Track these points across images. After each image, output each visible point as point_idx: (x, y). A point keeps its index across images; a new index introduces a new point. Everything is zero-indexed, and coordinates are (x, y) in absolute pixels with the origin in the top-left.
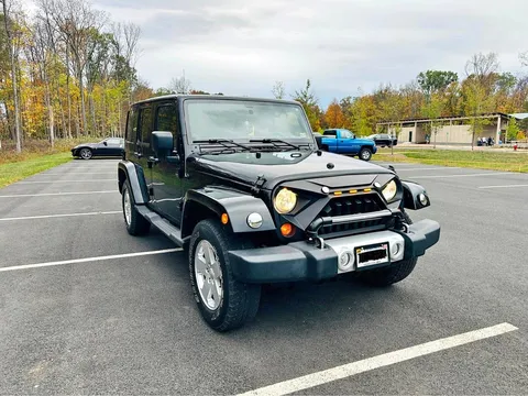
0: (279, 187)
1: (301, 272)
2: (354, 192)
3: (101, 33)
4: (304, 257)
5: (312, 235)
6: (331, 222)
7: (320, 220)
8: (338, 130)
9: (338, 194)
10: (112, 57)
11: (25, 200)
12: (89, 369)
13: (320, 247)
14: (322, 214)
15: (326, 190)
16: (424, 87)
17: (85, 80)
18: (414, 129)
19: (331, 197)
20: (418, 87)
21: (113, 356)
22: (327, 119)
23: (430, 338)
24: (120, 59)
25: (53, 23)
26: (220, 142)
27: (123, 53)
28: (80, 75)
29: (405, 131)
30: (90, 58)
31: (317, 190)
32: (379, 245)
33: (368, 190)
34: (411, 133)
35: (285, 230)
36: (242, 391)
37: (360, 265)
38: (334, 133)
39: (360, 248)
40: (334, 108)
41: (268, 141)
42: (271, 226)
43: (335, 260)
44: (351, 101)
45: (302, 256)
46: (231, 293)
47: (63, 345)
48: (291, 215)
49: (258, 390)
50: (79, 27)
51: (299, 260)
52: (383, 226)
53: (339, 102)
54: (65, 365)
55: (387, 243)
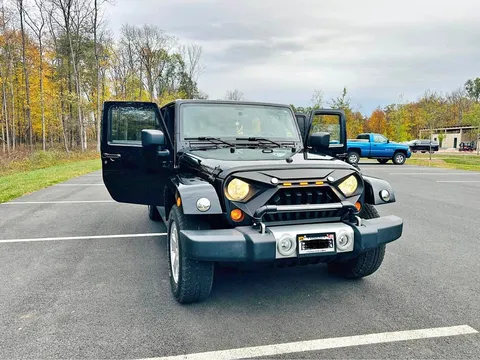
0: (231, 177)
1: (242, 254)
2: (304, 184)
3: (170, 54)
4: (244, 239)
5: (256, 221)
6: (275, 210)
7: (265, 208)
8: (371, 134)
9: (288, 185)
10: (178, 74)
11: (84, 188)
12: (64, 321)
13: (261, 232)
14: (270, 202)
15: (275, 181)
16: (472, 95)
17: (155, 92)
18: (459, 136)
19: (280, 187)
20: (465, 94)
21: (87, 312)
22: (370, 125)
23: (376, 330)
24: (184, 75)
25: (133, 48)
26: (208, 140)
27: (187, 70)
28: (151, 89)
29: (451, 137)
30: (160, 75)
31: (267, 180)
32: (324, 235)
33: (320, 183)
34: (456, 139)
35: (235, 215)
36: (175, 354)
37: (302, 252)
38: (367, 137)
39: (303, 235)
40: (378, 115)
41: (253, 140)
42: (218, 210)
43: (273, 245)
44: (395, 108)
45: (242, 238)
46: (184, 268)
47: (55, 300)
48: (242, 202)
49: (189, 356)
50: (152, 49)
51: (239, 242)
52: (339, 218)
53: (383, 108)
54: (49, 315)
55: (334, 234)
